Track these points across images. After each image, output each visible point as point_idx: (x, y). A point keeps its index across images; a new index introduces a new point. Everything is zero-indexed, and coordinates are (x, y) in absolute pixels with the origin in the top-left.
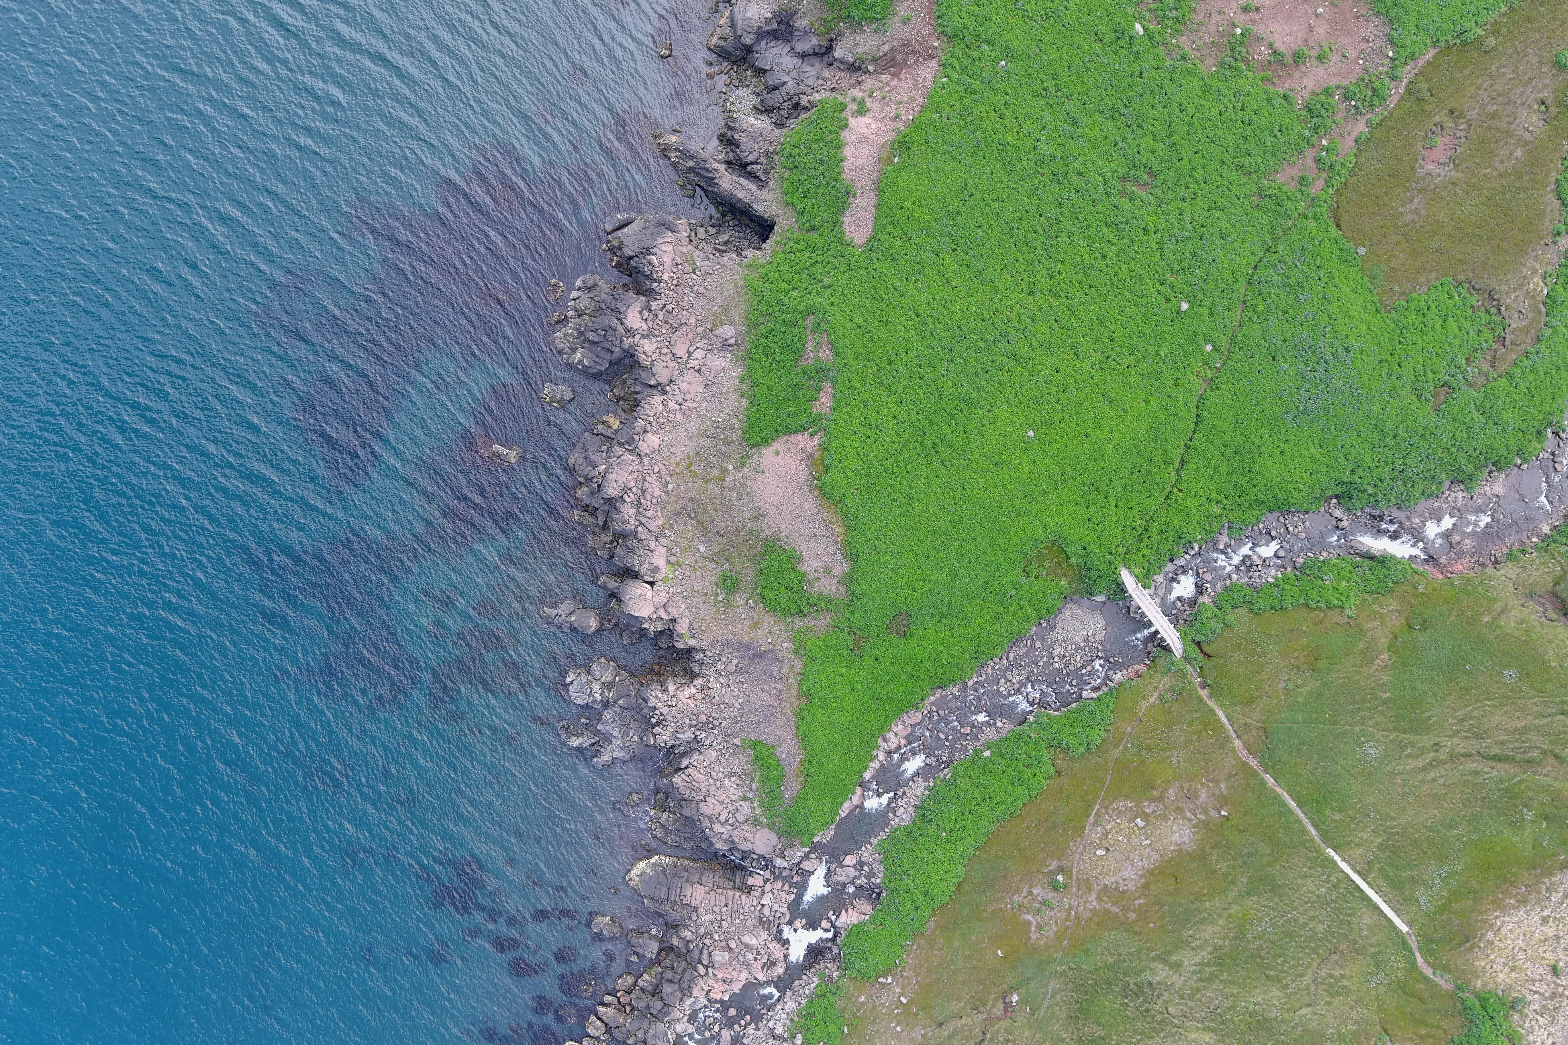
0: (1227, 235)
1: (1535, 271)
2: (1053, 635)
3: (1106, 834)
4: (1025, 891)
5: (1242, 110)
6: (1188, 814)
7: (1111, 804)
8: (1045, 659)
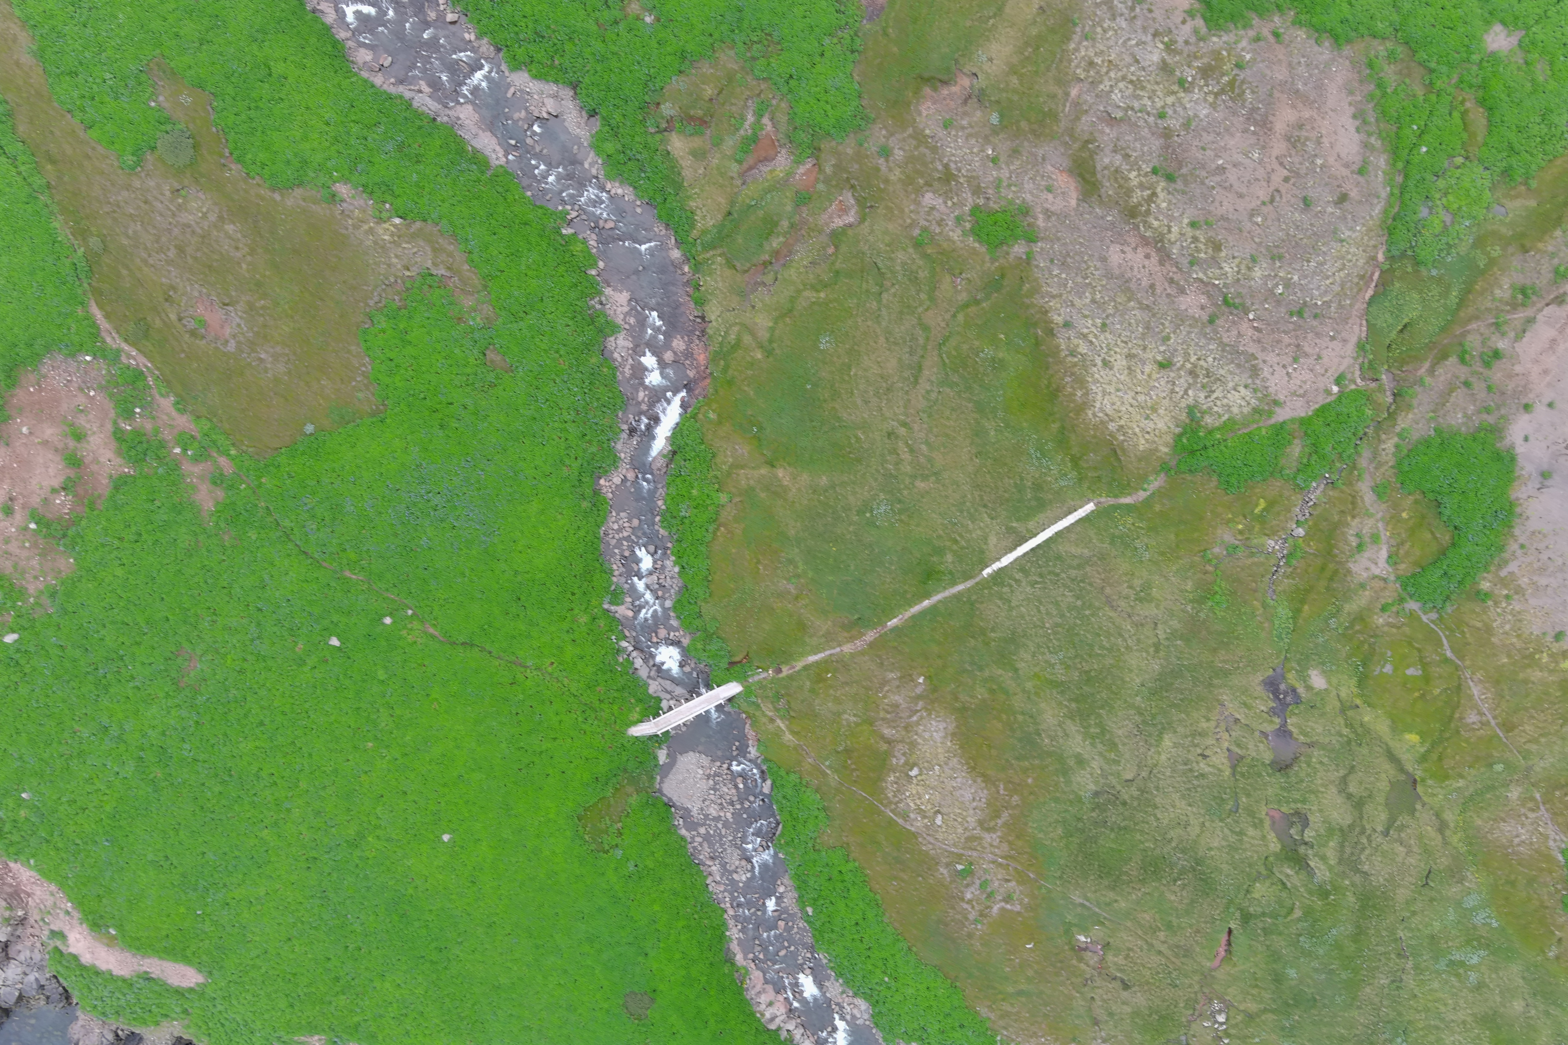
0: (263, 581)
1: (371, 231)
2: (695, 812)
3: (920, 811)
4: (965, 906)
5: (121, 539)
6: (915, 718)
7: (888, 798)
8: (720, 826)
